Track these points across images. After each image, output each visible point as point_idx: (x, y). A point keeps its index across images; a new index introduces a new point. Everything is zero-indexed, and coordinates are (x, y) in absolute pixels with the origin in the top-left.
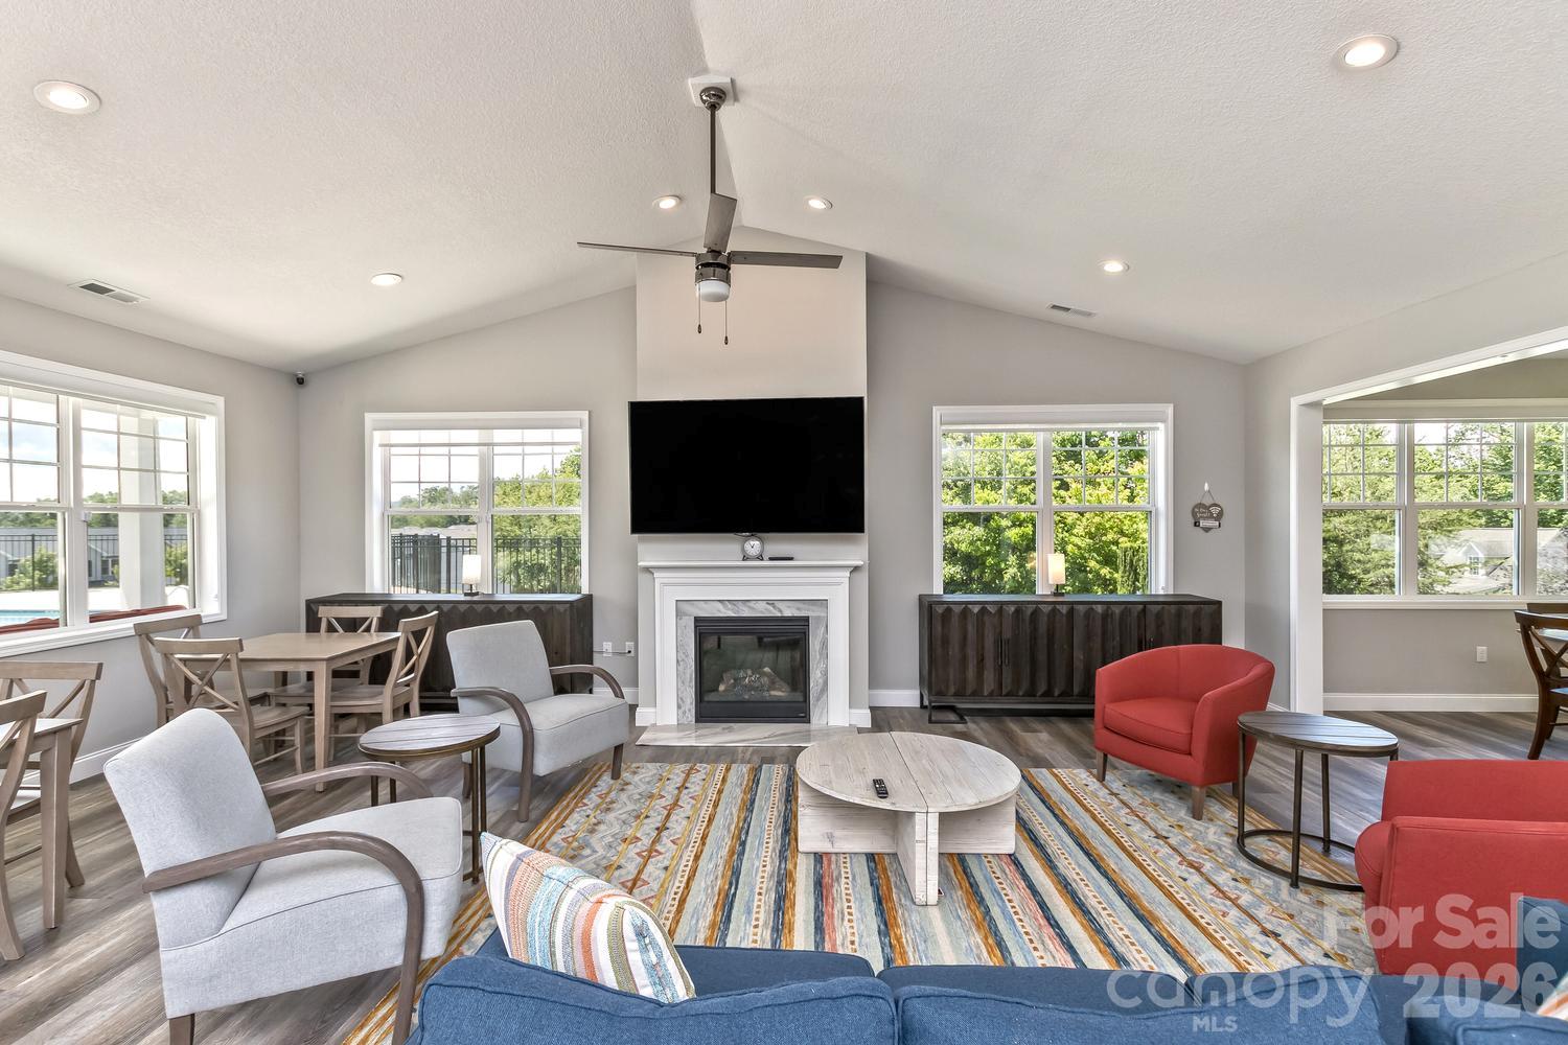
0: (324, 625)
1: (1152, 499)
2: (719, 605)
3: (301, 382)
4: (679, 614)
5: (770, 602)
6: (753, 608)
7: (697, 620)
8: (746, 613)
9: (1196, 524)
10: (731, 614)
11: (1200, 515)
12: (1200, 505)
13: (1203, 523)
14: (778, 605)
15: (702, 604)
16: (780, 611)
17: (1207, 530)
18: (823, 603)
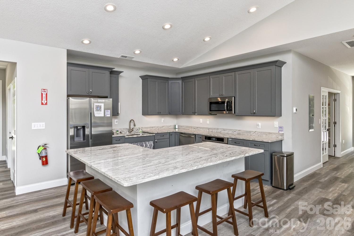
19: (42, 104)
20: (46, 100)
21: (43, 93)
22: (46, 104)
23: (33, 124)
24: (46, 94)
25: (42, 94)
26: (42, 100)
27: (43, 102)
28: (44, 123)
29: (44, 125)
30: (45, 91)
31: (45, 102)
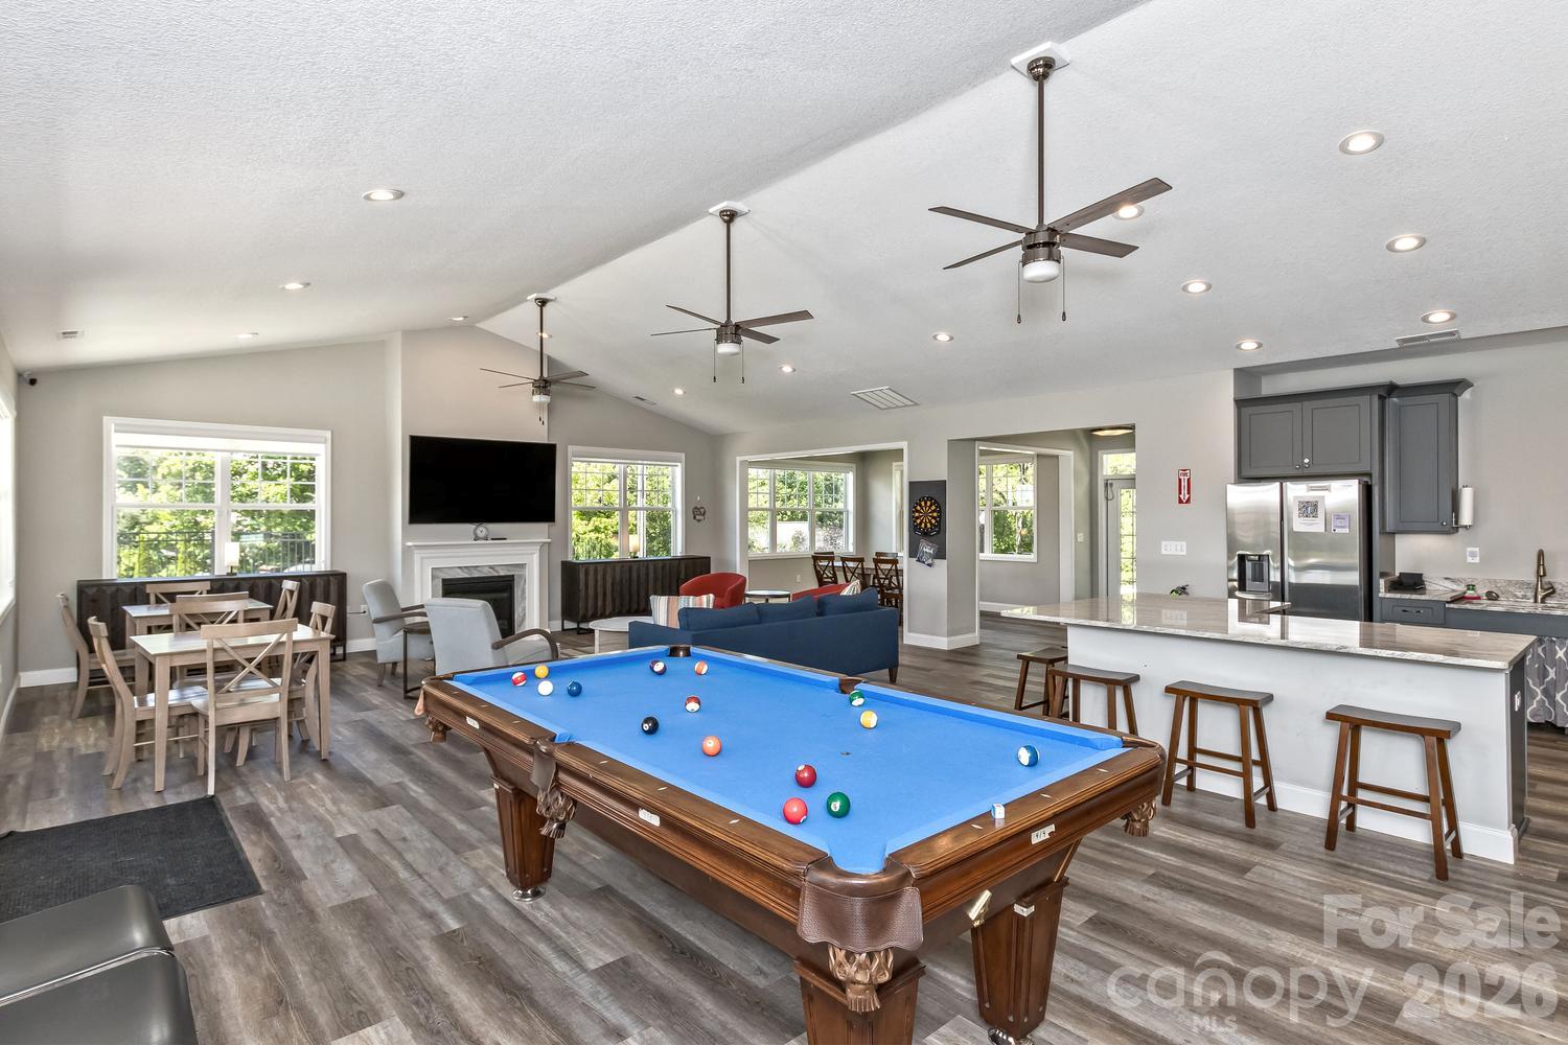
0: (152, 598)
1: (674, 505)
2: (459, 570)
3: (33, 382)
4: (433, 577)
5: (491, 567)
6: (480, 571)
7: (444, 580)
8: (476, 574)
9: (695, 518)
10: (467, 576)
11: (695, 513)
12: (696, 508)
13: (697, 517)
14: (497, 568)
15: (447, 570)
16: (497, 572)
17: (699, 521)
18: (522, 566)
19: (1181, 501)
20: (1189, 493)
21: (1182, 478)
22: (1188, 501)
23: (1164, 543)
24: (1189, 480)
25: (1180, 480)
26: (1180, 493)
27: (1182, 496)
28: (1184, 543)
29: (1185, 548)
30: (1185, 475)
31: (1187, 496)
